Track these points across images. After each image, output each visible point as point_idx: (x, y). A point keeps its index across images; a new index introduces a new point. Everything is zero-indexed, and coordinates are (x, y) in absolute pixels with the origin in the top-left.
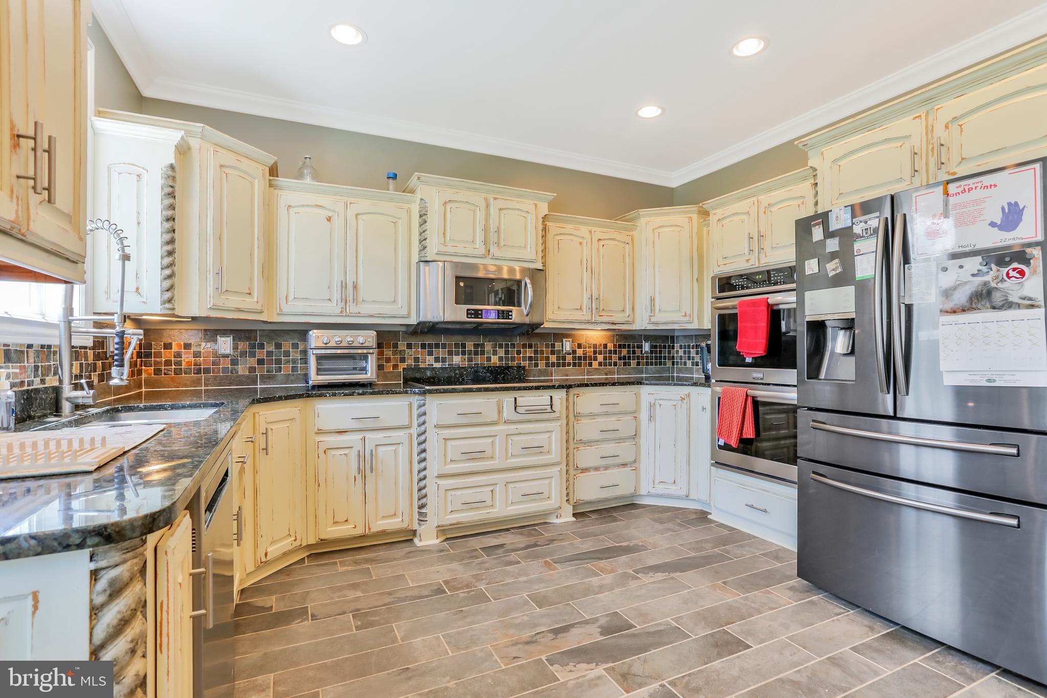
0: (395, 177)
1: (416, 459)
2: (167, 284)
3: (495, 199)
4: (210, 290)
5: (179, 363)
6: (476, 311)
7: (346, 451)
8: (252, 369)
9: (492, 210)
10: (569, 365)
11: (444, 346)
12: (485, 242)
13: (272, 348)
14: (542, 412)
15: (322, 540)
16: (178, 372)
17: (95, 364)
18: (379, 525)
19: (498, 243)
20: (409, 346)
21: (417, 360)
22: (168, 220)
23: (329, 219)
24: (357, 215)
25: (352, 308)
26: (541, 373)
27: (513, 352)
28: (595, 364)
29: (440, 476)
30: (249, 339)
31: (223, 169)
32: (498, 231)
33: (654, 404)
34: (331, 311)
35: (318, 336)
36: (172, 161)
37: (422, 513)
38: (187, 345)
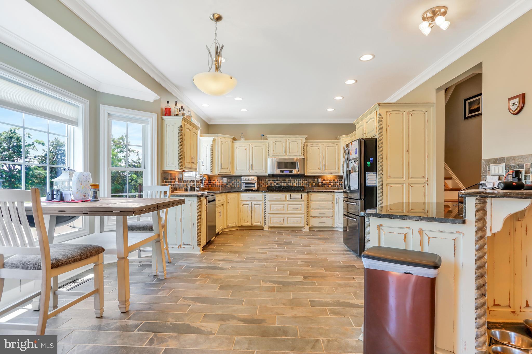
0: (263, 135)
1: (264, 209)
2: (211, 168)
3: (288, 139)
4: (219, 168)
5: (216, 184)
6: (283, 171)
7: (247, 205)
8: (231, 186)
9: (287, 142)
10: (320, 186)
11: (279, 181)
12: (286, 152)
13: (235, 181)
14: (299, 199)
15: (242, 226)
16: (216, 186)
17: (199, 184)
18: (255, 224)
19: (289, 152)
20: (269, 181)
21: (271, 184)
22: (211, 155)
23: (246, 149)
24: (252, 148)
25: (251, 171)
26: (310, 189)
27: (301, 182)
28: (330, 186)
29: (269, 213)
30: (230, 179)
31: (222, 142)
32: (289, 149)
33: (338, 198)
34: (246, 172)
35: (243, 178)
36: (212, 143)
37: (265, 223)
38: (217, 180)
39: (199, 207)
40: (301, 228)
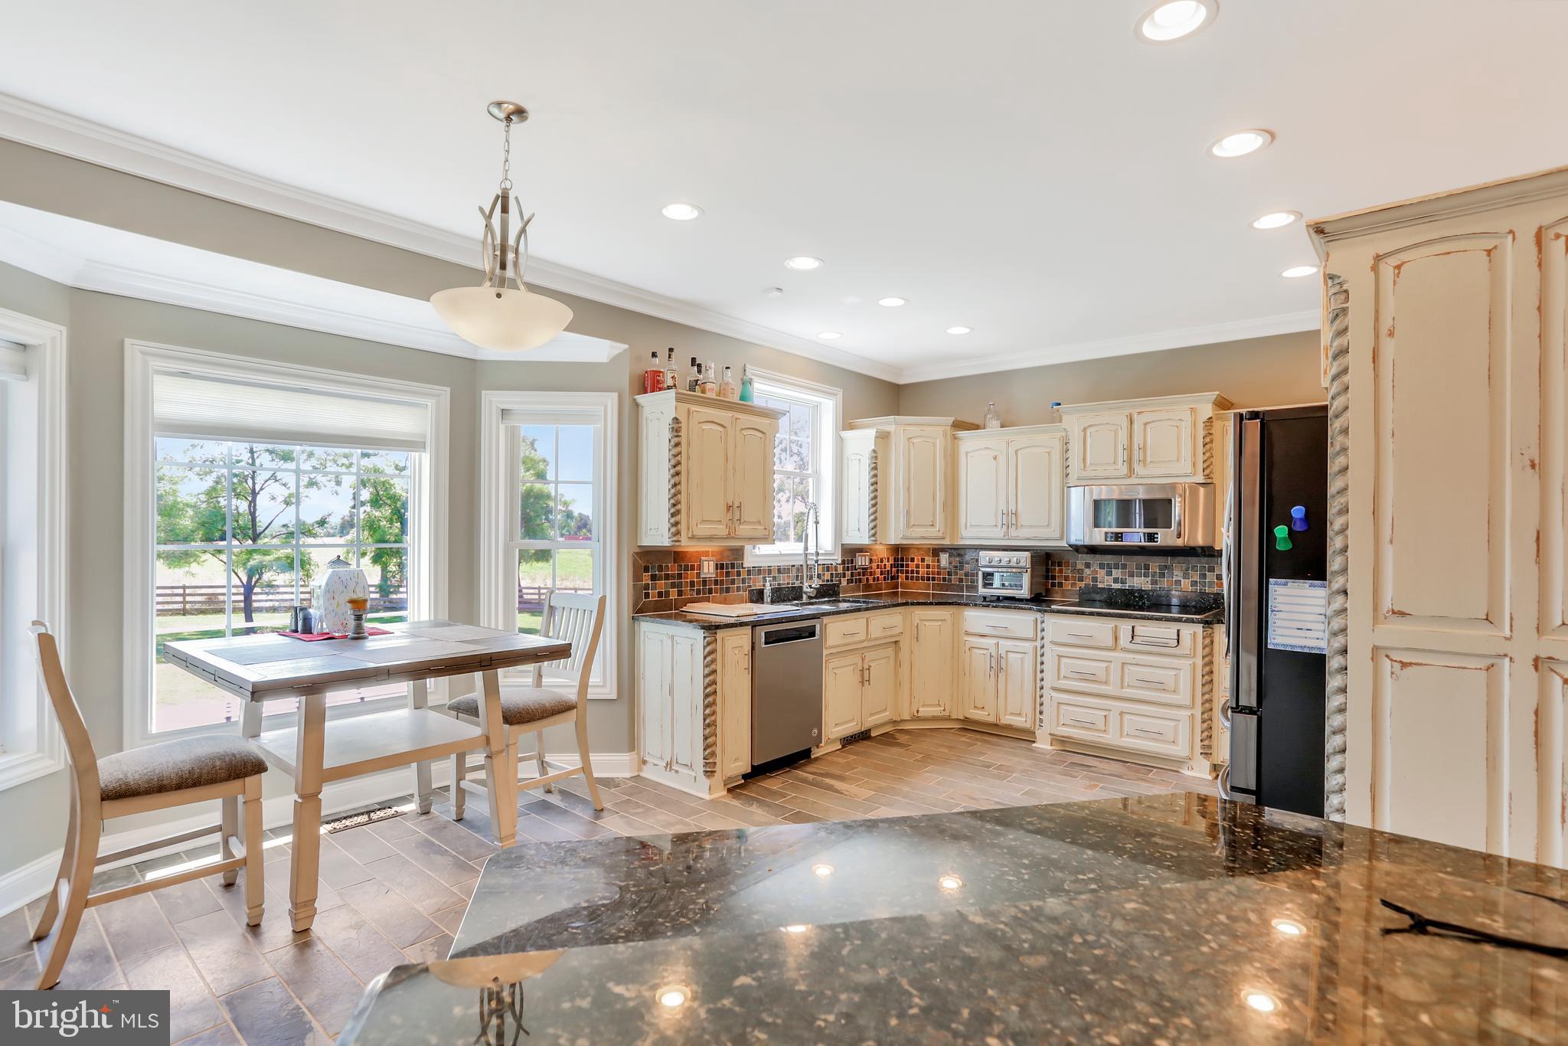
0: (1058, 405)
1: (1038, 669)
2: (872, 525)
3: (1139, 413)
4: (902, 525)
6: (1116, 533)
7: (984, 652)
8: (960, 580)
9: (1136, 426)
11: (1124, 567)
12: (1129, 461)
14: (1167, 644)
15: (966, 718)
17: (844, 574)
18: (1008, 719)
19: (1143, 462)
20: (1088, 566)
21: (1095, 579)
22: (872, 485)
23: (995, 458)
24: (1016, 452)
25: (1013, 532)
30: (958, 556)
31: (910, 440)
32: (1143, 448)
34: (995, 536)
35: (985, 557)
36: (873, 447)
37: (1041, 721)
38: (923, 560)
39: (709, 659)
40: (1180, 762)
